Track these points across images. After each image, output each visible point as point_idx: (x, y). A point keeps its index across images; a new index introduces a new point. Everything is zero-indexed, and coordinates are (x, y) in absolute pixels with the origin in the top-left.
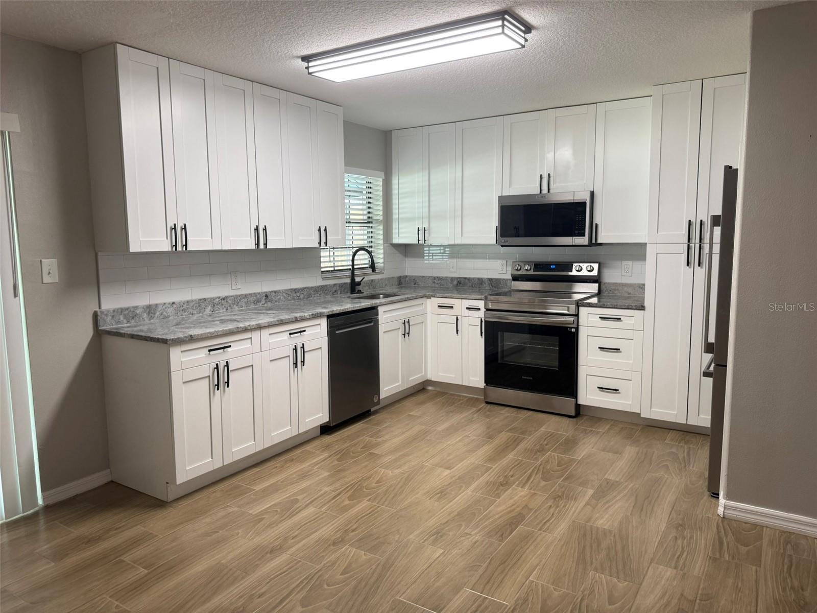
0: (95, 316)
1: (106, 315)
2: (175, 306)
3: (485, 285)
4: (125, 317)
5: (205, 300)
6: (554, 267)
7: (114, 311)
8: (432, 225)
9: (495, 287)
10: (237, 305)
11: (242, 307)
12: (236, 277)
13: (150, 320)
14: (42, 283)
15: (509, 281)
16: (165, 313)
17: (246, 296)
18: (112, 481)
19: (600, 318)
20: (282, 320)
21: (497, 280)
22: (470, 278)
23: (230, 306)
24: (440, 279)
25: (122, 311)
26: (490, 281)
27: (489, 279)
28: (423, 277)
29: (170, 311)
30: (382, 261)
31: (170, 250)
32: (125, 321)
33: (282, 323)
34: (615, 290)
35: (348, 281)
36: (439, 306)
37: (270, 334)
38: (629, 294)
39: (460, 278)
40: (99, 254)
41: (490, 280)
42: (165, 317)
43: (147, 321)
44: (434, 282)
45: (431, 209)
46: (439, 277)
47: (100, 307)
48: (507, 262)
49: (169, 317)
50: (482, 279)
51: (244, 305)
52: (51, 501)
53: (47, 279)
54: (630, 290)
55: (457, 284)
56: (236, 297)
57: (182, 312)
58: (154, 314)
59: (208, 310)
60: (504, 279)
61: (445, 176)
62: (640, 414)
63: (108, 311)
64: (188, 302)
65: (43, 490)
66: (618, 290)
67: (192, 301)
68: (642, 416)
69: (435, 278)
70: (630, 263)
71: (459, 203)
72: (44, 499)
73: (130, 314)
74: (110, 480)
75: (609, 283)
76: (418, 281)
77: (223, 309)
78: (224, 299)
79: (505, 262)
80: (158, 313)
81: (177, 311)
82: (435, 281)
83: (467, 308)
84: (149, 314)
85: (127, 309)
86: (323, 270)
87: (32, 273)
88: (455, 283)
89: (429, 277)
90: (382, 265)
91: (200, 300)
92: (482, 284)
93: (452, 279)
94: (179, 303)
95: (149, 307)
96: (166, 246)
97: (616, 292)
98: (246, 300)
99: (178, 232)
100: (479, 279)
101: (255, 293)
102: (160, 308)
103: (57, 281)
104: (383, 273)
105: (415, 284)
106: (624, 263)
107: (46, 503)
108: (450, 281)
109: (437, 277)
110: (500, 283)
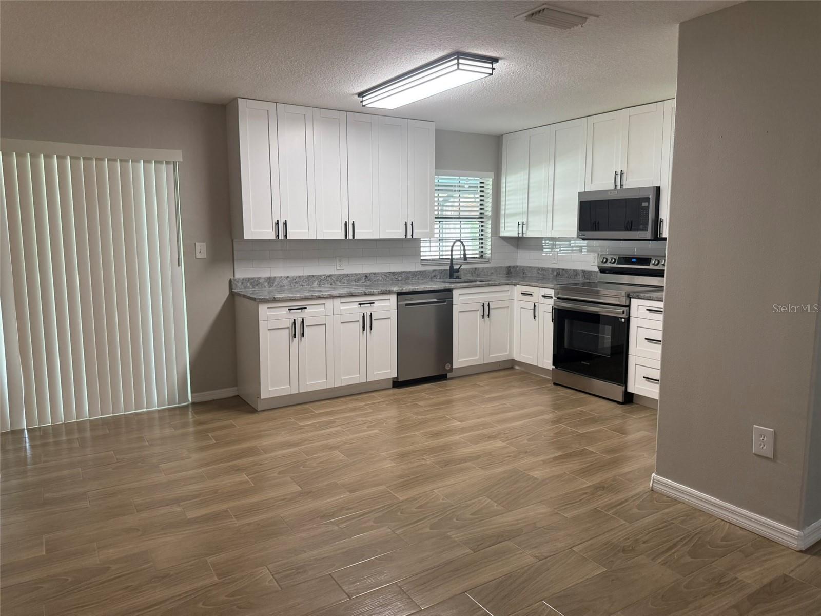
0: (230, 281)
1: (238, 282)
2: (289, 279)
3: (579, 277)
4: (251, 284)
5: (313, 276)
6: (635, 260)
7: (243, 279)
8: (529, 220)
9: (587, 279)
10: (340, 282)
11: (344, 283)
12: (340, 261)
13: (270, 287)
14: (196, 258)
15: (596, 273)
16: (281, 284)
17: (348, 275)
18: (238, 396)
19: (647, 310)
20: (351, 293)
21: (588, 272)
22: (567, 269)
23: (334, 282)
25: (249, 279)
26: (583, 273)
28: (530, 267)
29: (285, 282)
30: (489, 252)
31: (274, 238)
32: (251, 287)
33: (351, 295)
35: (448, 268)
36: (522, 293)
37: (341, 303)
39: (559, 269)
40: (235, 240)
41: (584, 271)
42: (281, 287)
43: (267, 288)
44: (538, 273)
45: (530, 205)
46: (543, 268)
47: (234, 276)
48: (594, 254)
49: (284, 286)
50: (577, 270)
51: (346, 282)
52: (197, 400)
53: (199, 256)
55: (557, 275)
56: (340, 275)
57: (294, 284)
58: (273, 284)
59: (315, 284)
61: (540, 174)
63: (239, 279)
64: (299, 277)
65: (191, 393)
67: (303, 276)
69: (539, 269)
71: (550, 199)
72: (192, 397)
73: (255, 282)
74: (237, 394)
76: (526, 271)
77: (328, 284)
78: (329, 276)
80: (276, 283)
81: (291, 282)
82: (539, 271)
83: (543, 296)
84: (269, 283)
85: (253, 279)
86: (422, 258)
87: (189, 251)
88: (555, 273)
89: (535, 268)
90: (490, 255)
91: (310, 276)
92: (576, 275)
93: (553, 270)
94: (293, 277)
95: (269, 278)
96: (272, 236)
98: (348, 278)
99: (281, 226)
100: (574, 270)
101: (355, 274)
102: (278, 280)
103: (206, 257)
104: (490, 263)
105: (523, 274)
107: (193, 401)
108: (551, 272)
109: (541, 268)
110: (592, 275)
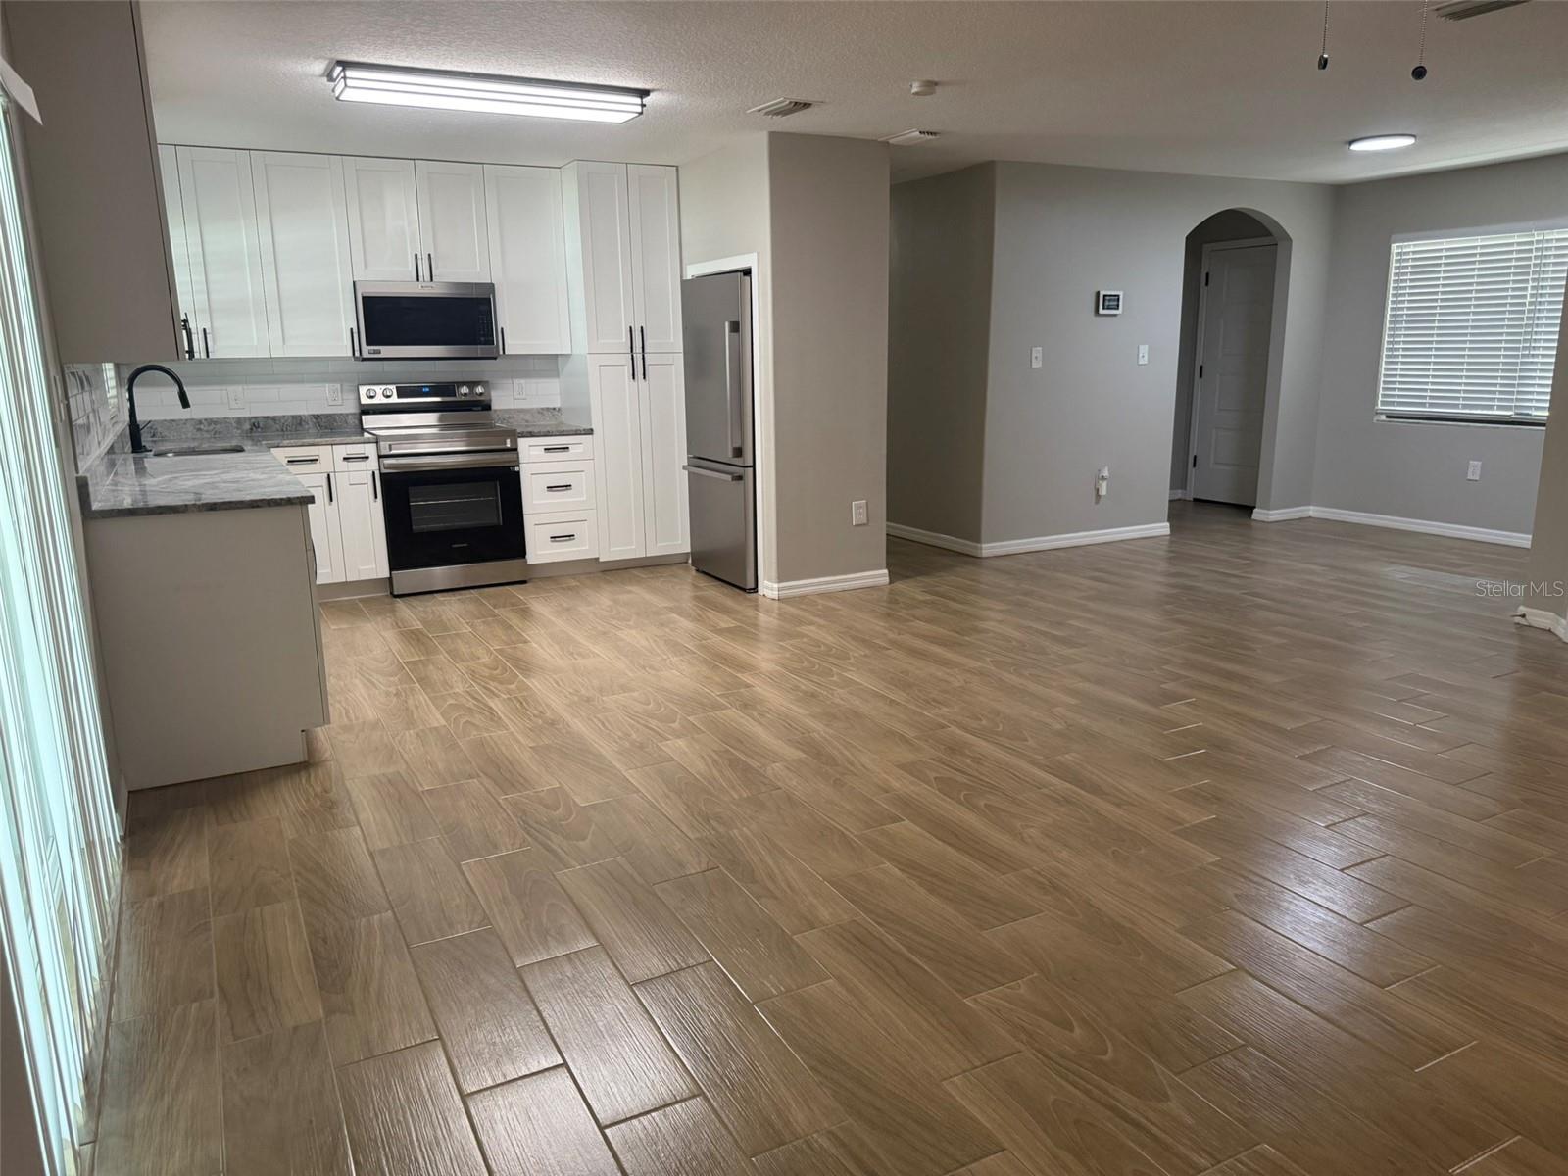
3: (306, 426)
6: (427, 389)
8: (215, 325)
9: (326, 428)
15: (350, 416)
19: (544, 449)
21: (328, 416)
22: (275, 417)
24: (211, 422)
26: (316, 419)
27: (313, 415)
28: (173, 421)
34: (509, 418)
36: (289, 461)
38: (527, 422)
39: (254, 418)
41: (317, 417)
44: (199, 430)
45: (212, 297)
46: (211, 419)
48: (342, 386)
50: (300, 416)
54: (528, 417)
55: (251, 429)
60: (341, 414)
62: (598, 558)
66: (513, 417)
68: (601, 560)
69: (200, 422)
70: (523, 381)
75: (500, 410)
76: (159, 430)
79: (338, 386)
82: (202, 427)
83: (345, 458)
88: (247, 427)
89: (187, 420)
92: (300, 424)
93: (239, 421)
97: (510, 421)
100: (293, 417)
105: (154, 436)
106: (516, 382)
108: (235, 425)
109: (206, 420)
110: (335, 421)
